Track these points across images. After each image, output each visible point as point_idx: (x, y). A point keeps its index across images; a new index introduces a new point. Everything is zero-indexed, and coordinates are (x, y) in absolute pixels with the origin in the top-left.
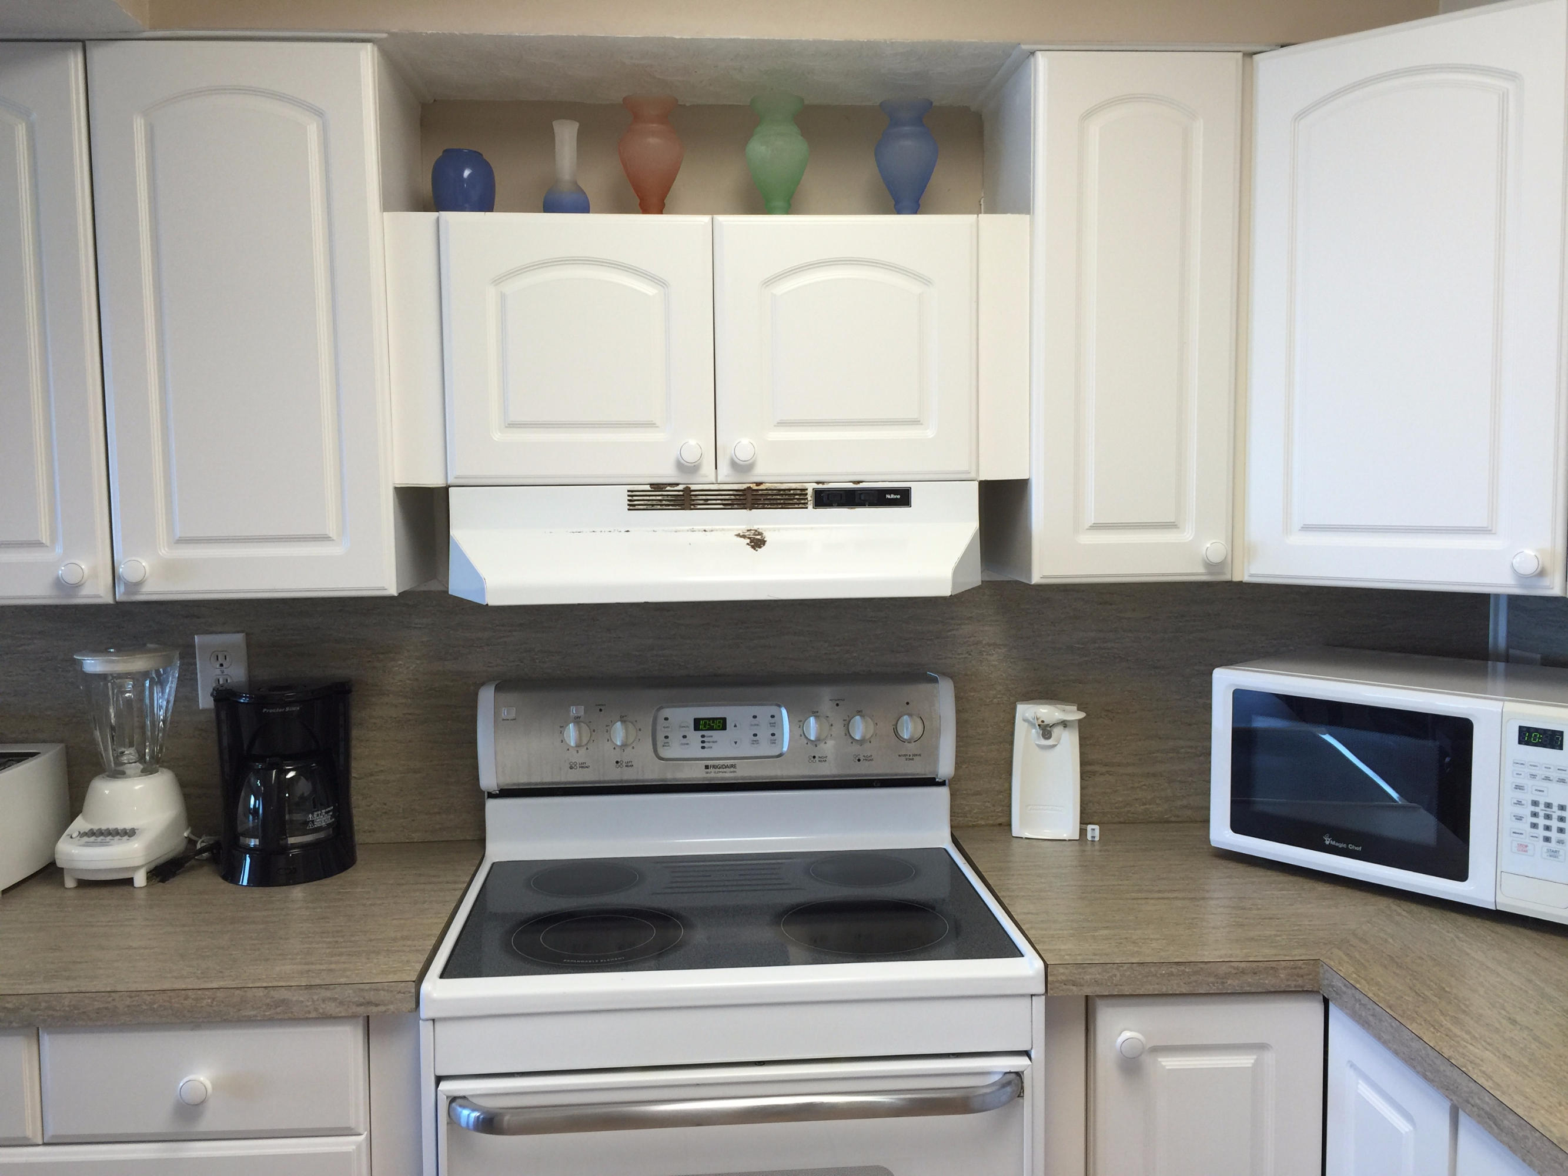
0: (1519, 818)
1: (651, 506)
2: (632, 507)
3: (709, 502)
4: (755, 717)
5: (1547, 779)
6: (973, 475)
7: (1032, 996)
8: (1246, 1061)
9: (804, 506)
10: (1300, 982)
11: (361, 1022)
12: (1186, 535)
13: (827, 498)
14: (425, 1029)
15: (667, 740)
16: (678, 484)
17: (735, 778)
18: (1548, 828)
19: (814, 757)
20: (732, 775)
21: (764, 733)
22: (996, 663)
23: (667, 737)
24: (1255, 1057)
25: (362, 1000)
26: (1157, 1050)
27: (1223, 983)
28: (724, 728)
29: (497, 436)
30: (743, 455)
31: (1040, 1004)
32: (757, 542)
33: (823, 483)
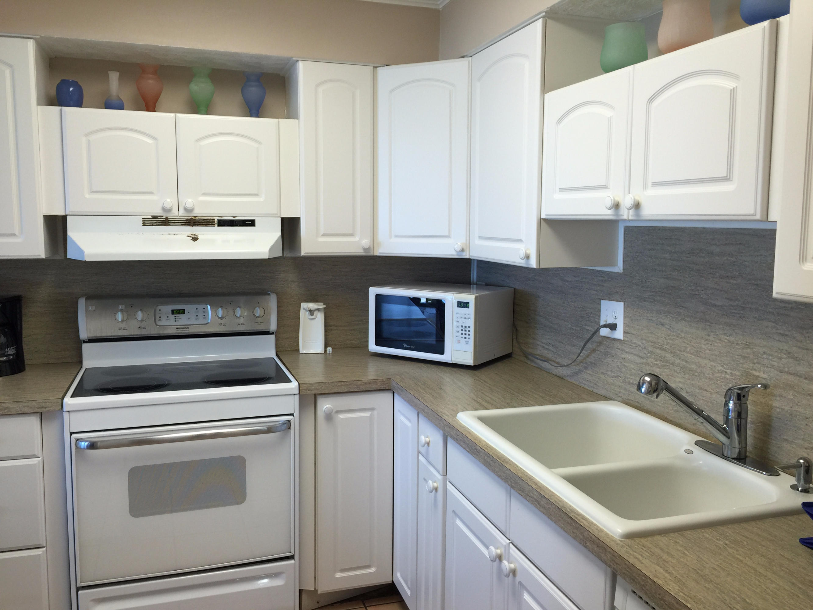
0: (458, 332)
1: (152, 224)
2: (144, 225)
3: (176, 223)
4: (197, 309)
5: (465, 318)
6: (279, 215)
7: (294, 394)
8: (368, 414)
9: (214, 225)
10: (384, 386)
11: (39, 414)
12: (357, 239)
13: (223, 223)
14: (66, 415)
15: (160, 318)
16: (163, 216)
17: (189, 333)
18: (465, 334)
19: (221, 324)
20: (187, 331)
21: (201, 315)
22: (294, 288)
23: (160, 317)
24: (371, 413)
25: (39, 406)
26: (338, 412)
27: (359, 388)
28: (184, 313)
29: (87, 196)
30: (189, 206)
31: (297, 397)
32: (195, 239)
33: (221, 217)
